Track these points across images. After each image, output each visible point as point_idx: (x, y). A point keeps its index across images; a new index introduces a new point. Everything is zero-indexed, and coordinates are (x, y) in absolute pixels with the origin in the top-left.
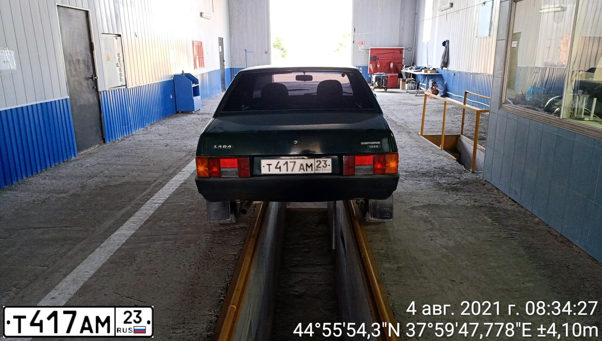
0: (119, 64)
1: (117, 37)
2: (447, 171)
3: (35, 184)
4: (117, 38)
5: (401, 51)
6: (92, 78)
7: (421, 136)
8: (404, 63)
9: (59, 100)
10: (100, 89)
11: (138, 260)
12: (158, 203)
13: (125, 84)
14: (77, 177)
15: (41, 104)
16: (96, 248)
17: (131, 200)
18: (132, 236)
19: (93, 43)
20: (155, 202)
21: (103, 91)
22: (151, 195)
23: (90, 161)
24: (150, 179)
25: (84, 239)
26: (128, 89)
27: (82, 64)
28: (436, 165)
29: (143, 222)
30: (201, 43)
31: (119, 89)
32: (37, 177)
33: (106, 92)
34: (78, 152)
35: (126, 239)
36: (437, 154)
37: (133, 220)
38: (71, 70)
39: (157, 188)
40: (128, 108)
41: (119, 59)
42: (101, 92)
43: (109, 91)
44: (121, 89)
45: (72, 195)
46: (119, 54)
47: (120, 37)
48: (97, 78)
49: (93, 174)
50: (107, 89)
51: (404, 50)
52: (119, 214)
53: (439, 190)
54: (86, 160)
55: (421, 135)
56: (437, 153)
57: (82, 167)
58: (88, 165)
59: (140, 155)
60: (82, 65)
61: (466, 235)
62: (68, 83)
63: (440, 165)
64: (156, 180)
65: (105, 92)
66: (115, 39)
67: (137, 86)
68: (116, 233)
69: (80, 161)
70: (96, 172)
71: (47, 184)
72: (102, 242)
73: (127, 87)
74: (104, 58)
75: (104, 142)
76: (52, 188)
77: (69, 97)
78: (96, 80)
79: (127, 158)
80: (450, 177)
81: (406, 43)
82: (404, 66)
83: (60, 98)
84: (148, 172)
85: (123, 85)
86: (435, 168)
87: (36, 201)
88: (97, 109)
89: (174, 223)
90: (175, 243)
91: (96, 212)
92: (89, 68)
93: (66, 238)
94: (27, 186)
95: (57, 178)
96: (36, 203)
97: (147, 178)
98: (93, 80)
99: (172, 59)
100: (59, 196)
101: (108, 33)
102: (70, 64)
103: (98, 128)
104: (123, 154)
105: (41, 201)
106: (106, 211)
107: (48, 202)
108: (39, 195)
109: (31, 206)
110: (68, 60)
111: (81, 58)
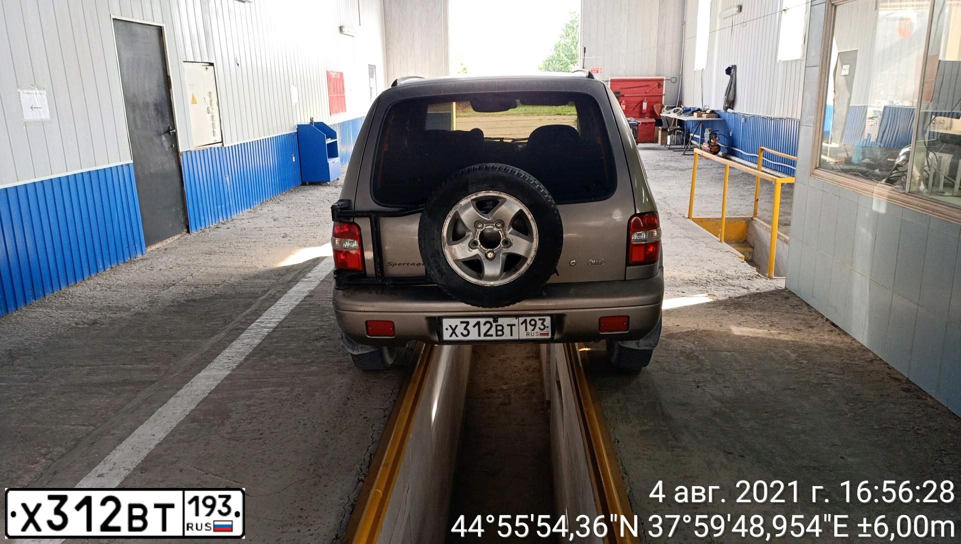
0: (210, 108)
1: (208, 67)
2: (728, 277)
3: (80, 297)
4: (207, 68)
5: (659, 83)
6: (168, 131)
7: (689, 220)
8: (665, 102)
9: (117, 167)
10: (181, 149)
11: (234, 416)
12: (268, 328)
13: (221, 141)
14: (144, 287)
15: (89, 172)
16: (170, 398)
17: (226, 323)
18: (226, 379)
19: (170, 77)
20: (262, 325)
21: (187, 152)
22: (257, 314)
23: (165, 260)
24: (257, 290)
25: (153, 382)
26: (225, 148)
27: (153, 110)
28: (711, 266)
29: (244, 357)
30: (341, 74)
31: (211, 148)
32: (83, 286)
33: (191, 152)
34: (147, 247)
35: (216, 383)
37: (228, 355)
38: (135, 119)
39: (267, 304)
40: (226, 175)
41: (211, 101)
42: (182, 153)
43: (195, 152)
44: (214, 148)
45: (135, 314)
46: (210, 93)
47: (212, 67)
48: (176, 130)
49: (169, 282)
50: (192, 149)
51: (664, 81)
52: (207, 345)
53: (714, 307)
54: (159, 260)
55: (688, 218)
56: (714, 248)
57: (152, 270)
58: (162, 267)
59: (242, 251)
60: (152, 113)
61: (753, 380)
62: (131, 140)
63: (718, 266)
64: (265, 292)
65: (189, 153)
66: (204, 71)
67: (239, 143)
68: (200, 374)
69: (149, 262)
70: (173, 278)
71: (98, 297)
72: (179, 389)
73: (223, 145)
74: (188, 99)
75: (188, 232)
76: (105, 304)
77: (132, 162)
78: (175, 134)
79: (222, 256)
80: (732, 286)
81: (667, 72)
82: (666, 107)
83: (119, 164)
84: (254, 278)
85: (217, 142)
86: (709, 271)
87: (80, 324)
88: (176, 179)
89: (291, 359)
90: (292, 390)
91: (172, 341)
92: (163, 116)
93: (125, 382)
94: (67, 301)
95: (113, 288)
96: (80, 326)
97: (252, 287)
98: (169, 133)
99: (295, 100)
100: (115, 315)
101: (193, 61)
102: (134, 111)
103: (178, 209)
104: (217, 249)
105: (88, 325)
106: (187, 340)
107: (98, 325)
108: (84, 314)
109: (72, 332)
110: (131, 104)
111: (151, 99)
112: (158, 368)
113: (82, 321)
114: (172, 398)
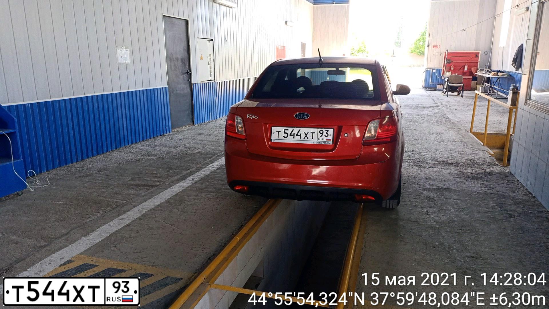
0: (210, 62)
1: (210, 41)
3: (136, 149)
5: (477, 55)
6: (187, 73)
8: (479, 67)
9: (160, 88)
10: (193, 82)
11: (186, 202)
13: (214, 79)
14: (166, 146)
15: (146, 90)
17: (197, 164)
18: (188, 187)
19: (190, 45)
22: (212, 162)
23: (180, 136)
24: (217, 152)
25: (157, 186)
26: (216, 83)
29: (199, 179)
30: (284, 47)
31: (208, 83)
32: (139, 144)
34: (172, 129)
35: (183, 189)
37: (192, 177)
38: (171, 66)
41: (210, 58)
42: (193, 84)
44: (210, 83)
45: (158, 158)
46: (210, 54)
47: (212, 41)
48: (191, 73)
50: (199, 82)
51: (480, 54)
52: (184, 173)
55: (470, 132)
60: (180, 63)
62: (168, 76)
65: (197, 84)
66: (208, 43)
67: (224, 81)
68: (177, 184)
71: (144, 149)
72: (166, 189)
73: (215, 81)
74: (199, 57)
75: (194, 124)
76: (146, 152)
77: (168, 86)
81: (482, 48)
85: (212, 80)
88: (189, 97)
89: (221, 182)
90: (216, 195)
91: (170, 170)
92: (185, 65)
93: (144, 185)
94: (130, 150)
95: (152, 146)
96: (133, 161)
99: (256, 60)
100: (149, 158)
101: (202, 37)
102: (171, 62)
103: (189, 112)
105: (136, 160)
106: (177, 171)
107: (140, 161)
108: (136, 156)
109: (129, 163)
110: (169, 58)
111: (180, 57)
112: (161, 181)
113: (134, 159)
114: (162, 193)
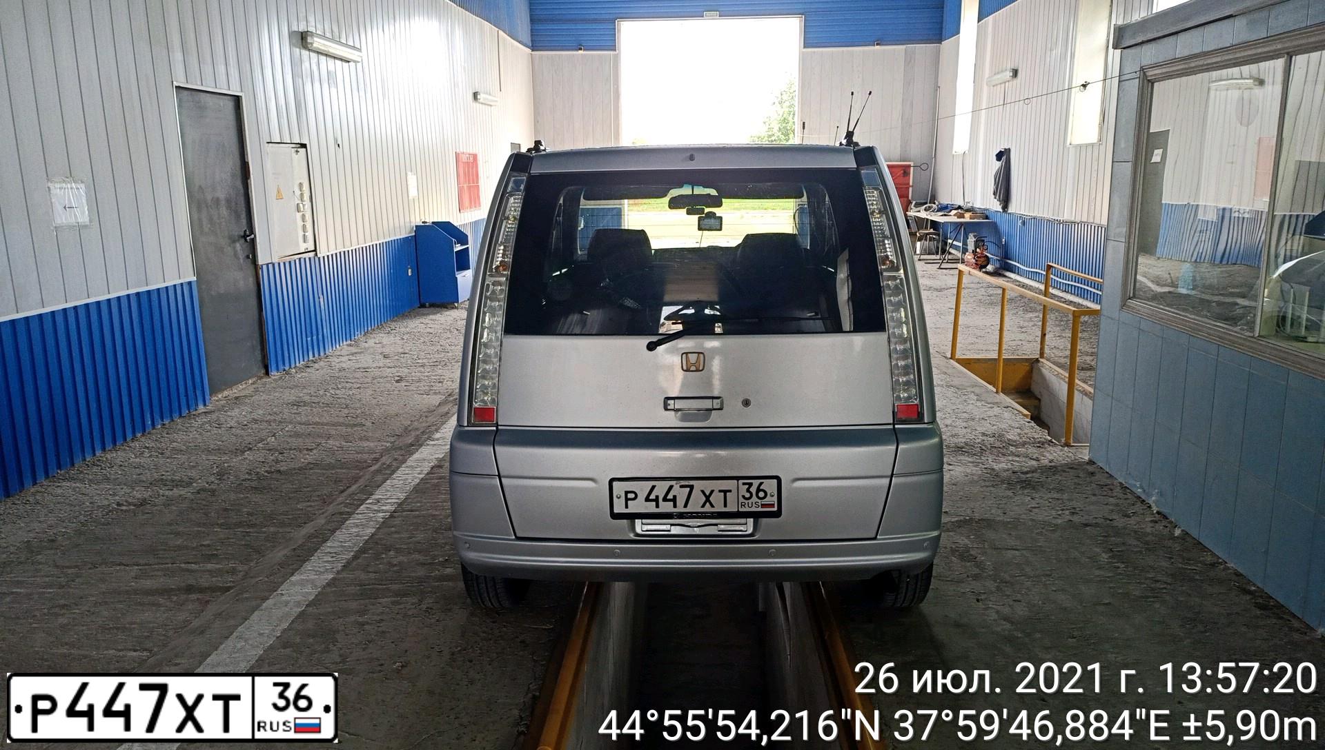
0: (301, 205)
1: (299, 150)
2: (1010, 443)
3: (121, 466)
4: (297, 151)
5: (906, 170)
6: (245, 237)
7: (951, 360)
8: (912, 198)
9: (175, 286)
10: (261, 260)
11: (343, 639)
12: (384, 511)
13: (313, 249)
14: (209, 451)
15: (138, 294)
16: (253, 612)
17: (324, 504)
18: (328, 584)
19: (248, 163)
20: (375, 507)
21: (267, 265)
22: (368, 491)
23: (237, 414)
24: (365, 456)
25: (228, 589)
26: (319, 258)
27: (224, 208)
28: (986, 427)
29: (352, 554)
30: (475, 156)
31: (300, 259)
32: (125, 450)
33: (273, 265)
34: (210, 395)
35: (315, 592)
36: (988, 403)
37: (329, 550)
38: (200, 220)
39: (379, 478)
40: (319, 298)
41: (302, 195)
42: (262, 266)
43: (279, 264)
44: (305, 259)
45: (199, 492)
46: (301, 185)
47: (304, 149)
48: (255, 236)
49: (243, 445)
50: (275, 260)
51: (912, 168)
52: (299, 536)
53: (993, 486)
54: (229, 413)
55: (951, 358)
56: (989, 401)
57: (220, 428)
58: (233, 423)
59: (343, 401)
60: (224, 211)
61: (1053, 590)
62: (195, 250)
63: (995, 427)
64: (377, 460)
65: (270, 266)
66: (294, 154)
67: (338, 251)
68: (293, 578)
69: (214, 416)
70: (250, 439)
71: (146, 466)
72: (265, 599)
73: (316, 255)
74: (272, 193)
75: (267, 373)
76: (156, 476)
77: (195, 279)
78: (253, 241)
79: (316, 408)
80: (1016, 456)
81: (915, 156)
82: (914, 202)
83: (178, 282)
84: (361, 439)
85: (309, 250)
86: (984, 434)
87: (123, 505)
88: (254, 302)
89: (416, 556)
90: (421, 601)
91: (251, 530)
92: (238, 217)
93: (189, 589)
94: (104, 472)
95: (168, 453)
96: (124, 508)
97: (358, 453)
98: (246, 240)
99: (413, 192)
100: (171, 493)
101: (279, 141)
102: (199, 209)
103: (254, 342)
104: (307, 398)
105: (135, 505)
106: (272, 529)
107: (148, 506)
108: (128, 491)
109: (114, 517)
110: (196, 201)
111: (221, 195)
112: (234, 568)
113: (126, 501)
